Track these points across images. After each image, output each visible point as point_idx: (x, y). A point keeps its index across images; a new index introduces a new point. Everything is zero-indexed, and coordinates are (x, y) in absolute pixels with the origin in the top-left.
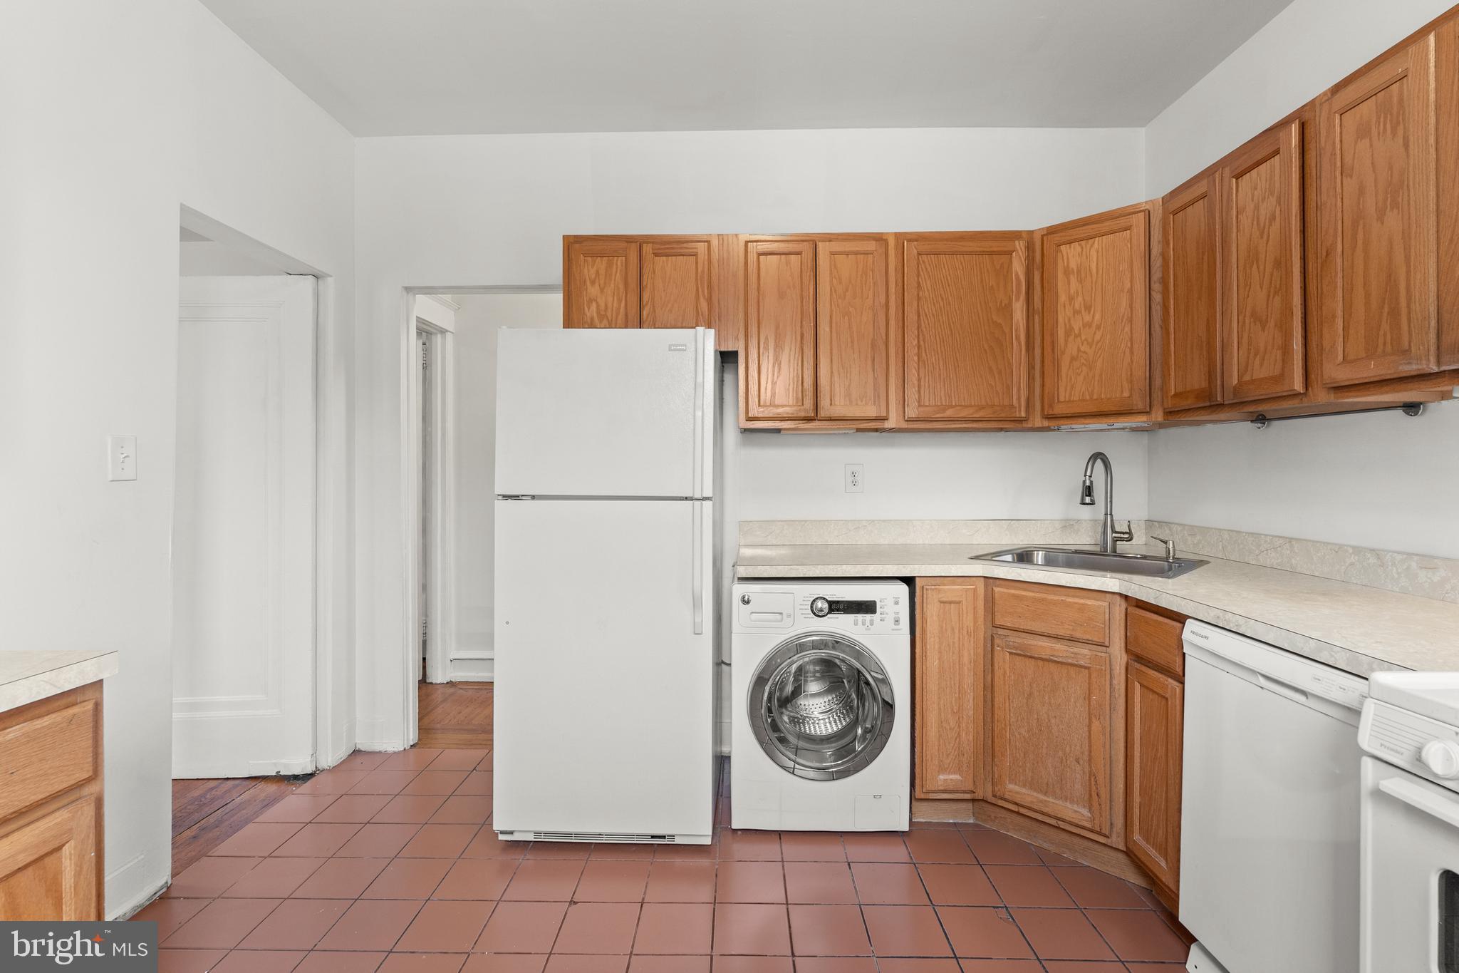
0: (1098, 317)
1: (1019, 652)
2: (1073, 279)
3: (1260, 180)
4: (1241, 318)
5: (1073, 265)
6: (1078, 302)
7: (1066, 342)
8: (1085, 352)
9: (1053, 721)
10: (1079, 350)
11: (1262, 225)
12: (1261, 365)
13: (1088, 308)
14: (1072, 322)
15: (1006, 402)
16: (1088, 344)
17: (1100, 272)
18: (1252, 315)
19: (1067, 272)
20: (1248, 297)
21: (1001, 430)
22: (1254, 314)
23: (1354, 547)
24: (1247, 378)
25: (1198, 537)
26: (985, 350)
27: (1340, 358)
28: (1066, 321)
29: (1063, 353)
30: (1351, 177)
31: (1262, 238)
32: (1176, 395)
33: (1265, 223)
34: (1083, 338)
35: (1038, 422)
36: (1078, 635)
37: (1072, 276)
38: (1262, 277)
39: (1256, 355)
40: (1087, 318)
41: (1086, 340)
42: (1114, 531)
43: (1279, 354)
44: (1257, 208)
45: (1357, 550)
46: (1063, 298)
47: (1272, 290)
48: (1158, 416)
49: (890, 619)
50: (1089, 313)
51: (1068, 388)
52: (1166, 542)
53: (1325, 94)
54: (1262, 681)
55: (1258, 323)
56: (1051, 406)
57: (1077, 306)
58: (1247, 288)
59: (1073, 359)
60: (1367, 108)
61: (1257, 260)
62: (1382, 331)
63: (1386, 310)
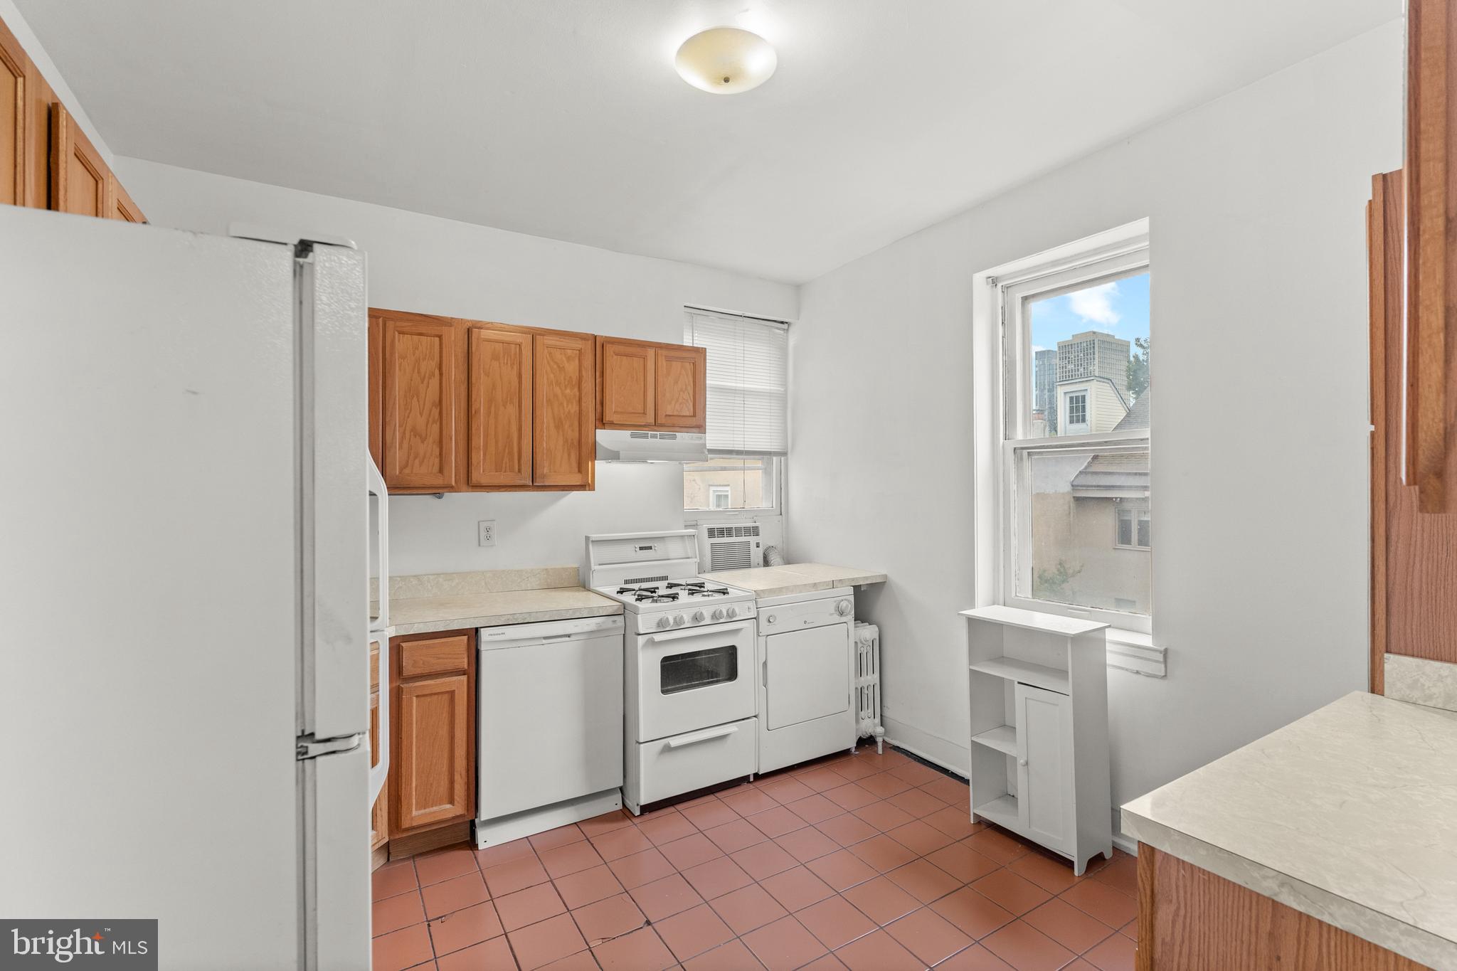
3: (421, 345)
4: (402, 429)
11: (423, 374)
12: (420, 465)
18: (412, 431)
20: (408, 417)
22: (414, 431)
27: (482, 471)
30: (488, 376)
31: (422, 383)
33: (426, 372)
38: (421, 407)
39: (415, 458)
43: (437, 461)
44: (418, 361)
47: (431, 420)
53: (468, 321)
55: (417, 437)
58: (408, 411)
60: (498, 346)
61: (418, 396)
62: (504, 462)
63: (507, 451)
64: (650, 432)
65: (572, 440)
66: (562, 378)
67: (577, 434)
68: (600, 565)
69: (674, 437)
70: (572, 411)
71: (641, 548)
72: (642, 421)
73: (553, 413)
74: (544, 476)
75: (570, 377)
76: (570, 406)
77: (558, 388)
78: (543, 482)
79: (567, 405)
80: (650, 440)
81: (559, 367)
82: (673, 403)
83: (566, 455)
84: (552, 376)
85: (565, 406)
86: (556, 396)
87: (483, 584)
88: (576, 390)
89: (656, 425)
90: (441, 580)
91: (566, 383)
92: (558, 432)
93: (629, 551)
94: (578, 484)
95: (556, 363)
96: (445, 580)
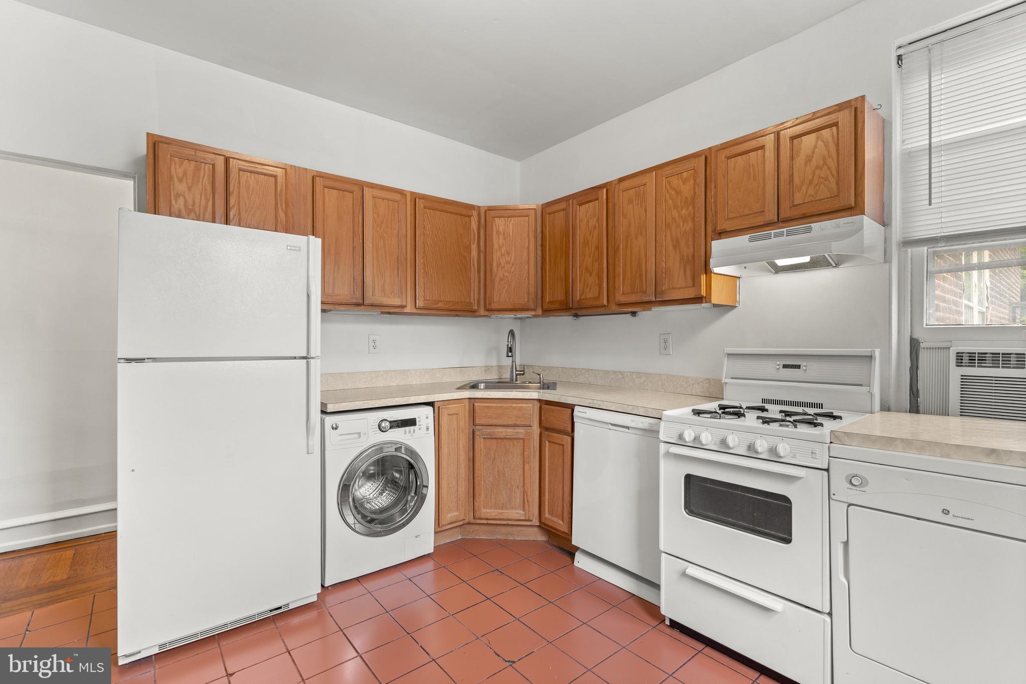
0: (513, 259)
1: (489, 437)
2: (501, 237)
3: (590, 208)
4: (581, 269)
5: (501, 229)
6: (504, 249)
7: (497, 270)
8: (506, 277)
9: (506, 470)
10: (504, 275)
11: (590, 229)
12: (589, 292)
13: (508, 254)
14: (500, 259)
15: (468, 301)
16: (508, 272)
17: (514, 236)
19: (498, 232)
20: (584, 260)
21: (457, 316)
22: (586, 269)
23: (613, 371)
24: (583, 297)
25: (547, 372)
26: (458, 270)
27: (622, 292)
28: (498, 259)
29: (496, 276)
30: (626, 218)
31: (590, 235)
32: (549, 302)
34: (506, 269)
35: (482, 312)
36: (518, 423)
37: (500, 236)
38: (590, 253)
39: (587, 287)
40: (508, 259)
41: (507, 270)
42: (516, 371)
43: (597, 287)
44: (588, 221)
45: (615, 372)
46: (496, 246)
47: (594, 259)
48: (539, 312)
49: (424, 428)
50: (509, 256)
51: (499, 295)
52: (539, 375)
53: (616, 180)
54: (611, 427)
55: (588, 273)
56: (490, 304)
57: (503, 251)
58: (584, 257)
59: (501, 280)
60: (632, 192)
61: (588, 245)
62: (636, 283)
63: (638, 274)
64: (773, 232)
65: (688, 255)
66: (679, 200)
67: (692, 250)
68: (732, 378)
69: (809, 230)
70: (688, 229)
71: (785, 366)
72: (761, 220)
73: (671, 235)
74: (662, 292)
75: (686, 197)
76: (686, 225)
77: (675, 211)
78: (662, 297)
79: (683, 225)
80: (773, 240)
81: (676, 191)
82: (804, 188)
83: (682, 270)
84: (670, 202)
85: (682, 225)
86: (674, 219)
87: (660, 384)
88: (691, 208)
89: (781, 221)
90: (634, 376)
91: (683, 204)
92: (676, 251)
93: (771, 368)
94: (693, 297)
95: (674, 189)
96: (637, 378)
